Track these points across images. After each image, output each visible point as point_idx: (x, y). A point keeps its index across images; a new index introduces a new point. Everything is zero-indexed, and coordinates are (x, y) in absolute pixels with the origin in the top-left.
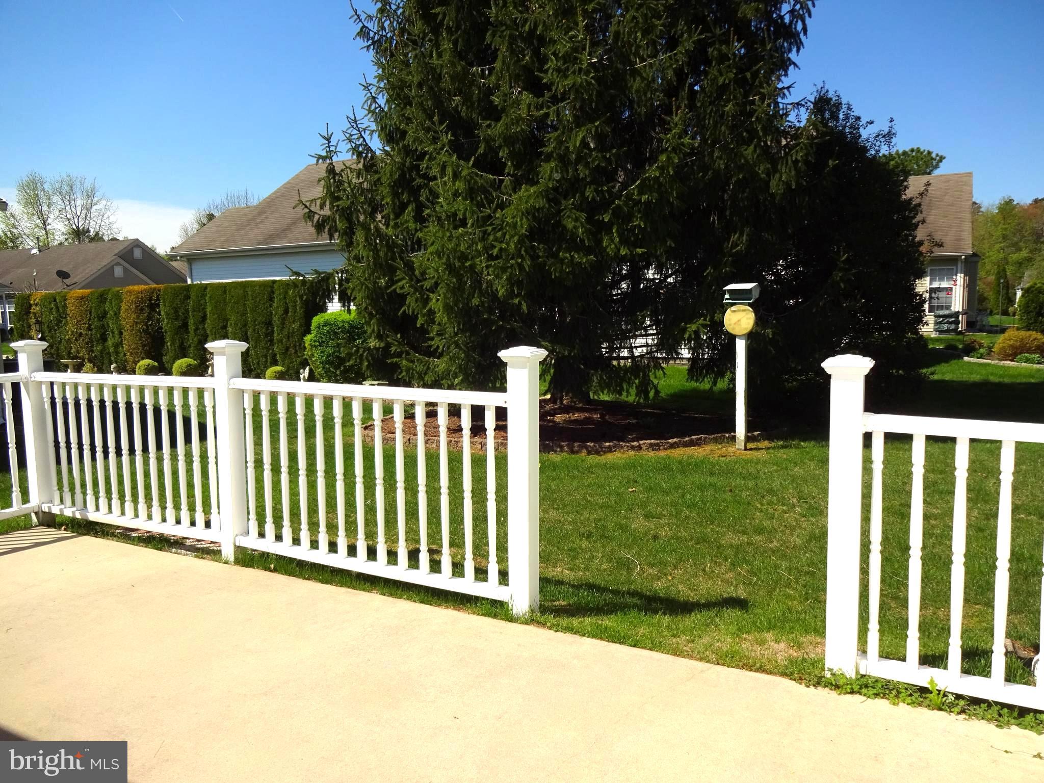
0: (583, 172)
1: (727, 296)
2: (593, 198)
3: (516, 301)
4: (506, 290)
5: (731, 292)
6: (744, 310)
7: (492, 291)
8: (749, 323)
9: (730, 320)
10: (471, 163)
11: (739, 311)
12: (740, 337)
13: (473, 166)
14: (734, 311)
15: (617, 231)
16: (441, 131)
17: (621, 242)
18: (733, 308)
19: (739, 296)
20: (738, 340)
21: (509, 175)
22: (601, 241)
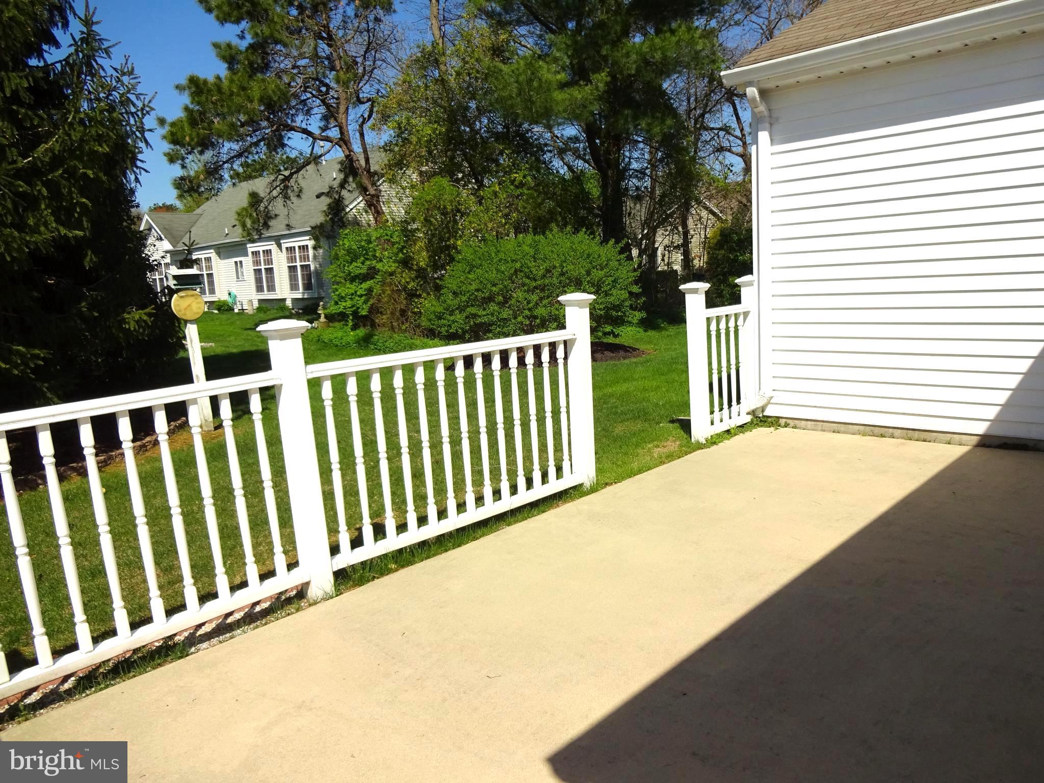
8: (199, 307)
9: (178, 305)
11: (187, 296)
14: (182, 297)
18: (181, 294)
20: (188, 325)
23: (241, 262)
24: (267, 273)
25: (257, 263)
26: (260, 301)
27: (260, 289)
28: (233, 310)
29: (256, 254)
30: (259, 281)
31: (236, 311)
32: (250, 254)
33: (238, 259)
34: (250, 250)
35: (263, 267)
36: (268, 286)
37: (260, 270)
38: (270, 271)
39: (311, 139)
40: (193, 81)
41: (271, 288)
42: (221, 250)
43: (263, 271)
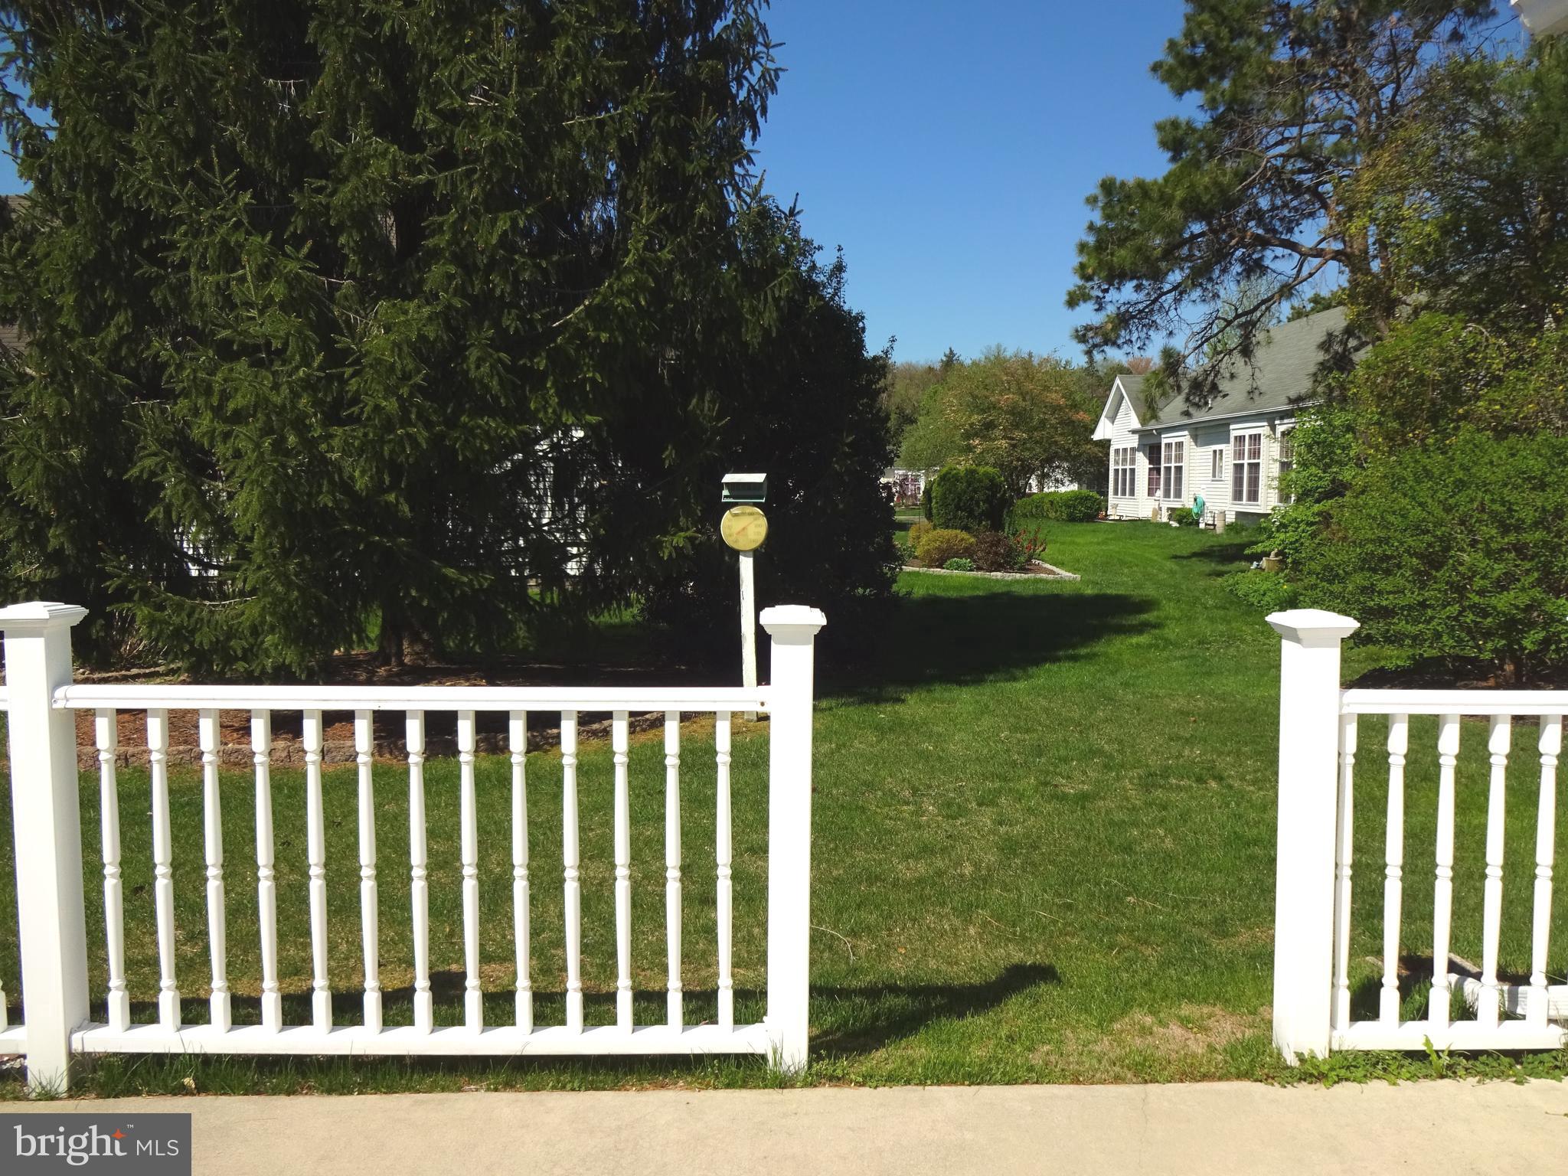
0: (500, 285)
1: (725, 492)
2: (517, 330)
3: (392, 497)
4: (371, 477)
5: (731, 486)
6: (751, 514)
7: (341, 477)
8: (759, 533)
9: (730, 527)
10: (305, 250)
11: (743, 514)
12: (746, 553)
13: (308, 257)
14: (736, 515)
15: (554, 384)
16: (226, 186)
17: (561, 404)
18: (735, 510)
19: (742, 491)
20: (742, 558)
21: (351, 276)
22: (527, 400)
23: (1221, 451)
24: (1250, 472)
25: (1239, 454)
26: (1239, 514)
27: (1238, 496)
28: (1198, 523)
29: (1240, 439)
30: (1238, 482)
31: (1202, 526)
32: (1232, 440)
33: (1218, 447)
34: (1233, 434)
35: (1246, 461)
36: (1249, 492)
37: (1242, 465)
38: (1255, 467)
39: (1297, 256)
40: (1108, 186)
41: (1253, 496)
42: (1199, 432)
43: (1246, 467)
